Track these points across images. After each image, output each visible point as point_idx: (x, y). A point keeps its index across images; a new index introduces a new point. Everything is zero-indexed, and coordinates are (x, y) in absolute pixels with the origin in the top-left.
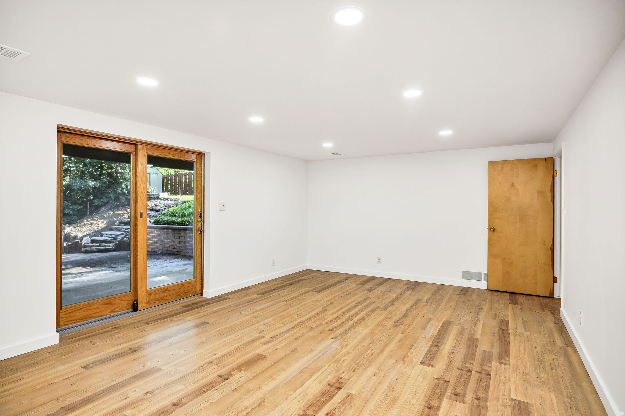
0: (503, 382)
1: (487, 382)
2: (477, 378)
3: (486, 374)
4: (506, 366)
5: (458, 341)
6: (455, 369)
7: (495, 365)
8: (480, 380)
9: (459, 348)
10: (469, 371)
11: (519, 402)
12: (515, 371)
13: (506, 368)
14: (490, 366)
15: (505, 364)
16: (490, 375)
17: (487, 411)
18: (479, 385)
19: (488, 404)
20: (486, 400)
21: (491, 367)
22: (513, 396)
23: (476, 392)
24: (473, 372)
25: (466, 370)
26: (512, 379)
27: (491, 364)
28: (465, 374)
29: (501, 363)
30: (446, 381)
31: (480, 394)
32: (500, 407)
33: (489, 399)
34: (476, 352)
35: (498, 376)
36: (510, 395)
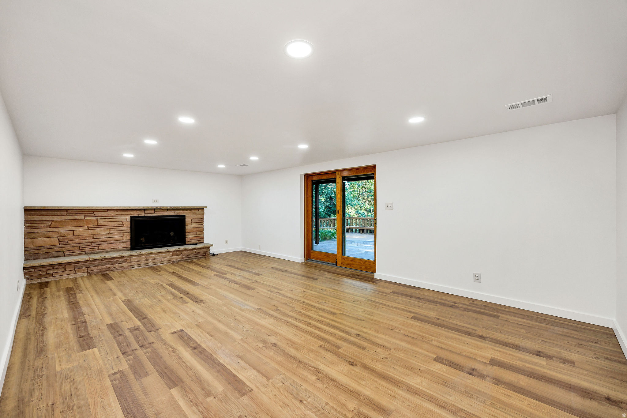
0: (108, 355)
1: (122, 347)
2: (132, 345)
3: (127, 352)
4: (113, 372)
5: (187, 367)
6: (154, 341)
7: (124, 366)
8: (129, 345)
9: (175, 361)
10: (143, 346)
11: (90, 349)
12: (100, 372)
13: (112, 369)
14: (129, 362)
15: (115, 374)
16: (123, 354)
17: (111, 333)
18: (126, 342)
19: (112, 336)
20: (115, 337)
21: (127, 361)
22: (96, 350)
23: (125, 337)
24: (138, 347)
25: (145, 345)
26: (101, 362)
27: (128, 364)
28: (143, 342)
29: (119, 372)
30: (151, 331)
31: (121, 338)
32: (103, 338)
33: (113, 338)
34: (154, 367)
35: (116, 357)
36: (99, 349)
